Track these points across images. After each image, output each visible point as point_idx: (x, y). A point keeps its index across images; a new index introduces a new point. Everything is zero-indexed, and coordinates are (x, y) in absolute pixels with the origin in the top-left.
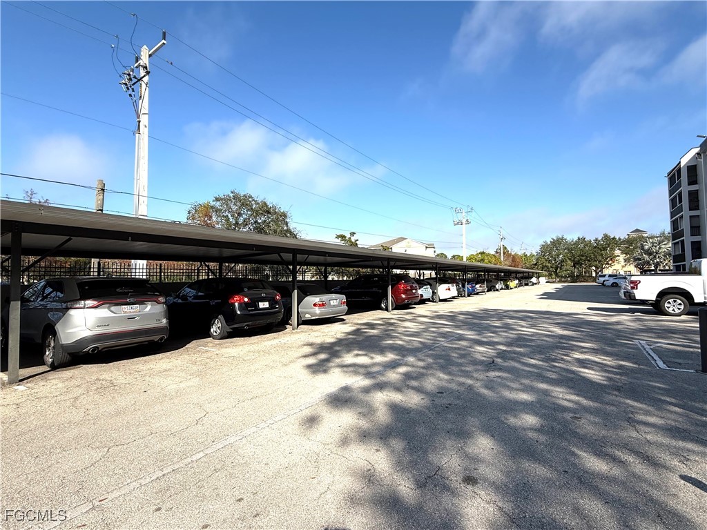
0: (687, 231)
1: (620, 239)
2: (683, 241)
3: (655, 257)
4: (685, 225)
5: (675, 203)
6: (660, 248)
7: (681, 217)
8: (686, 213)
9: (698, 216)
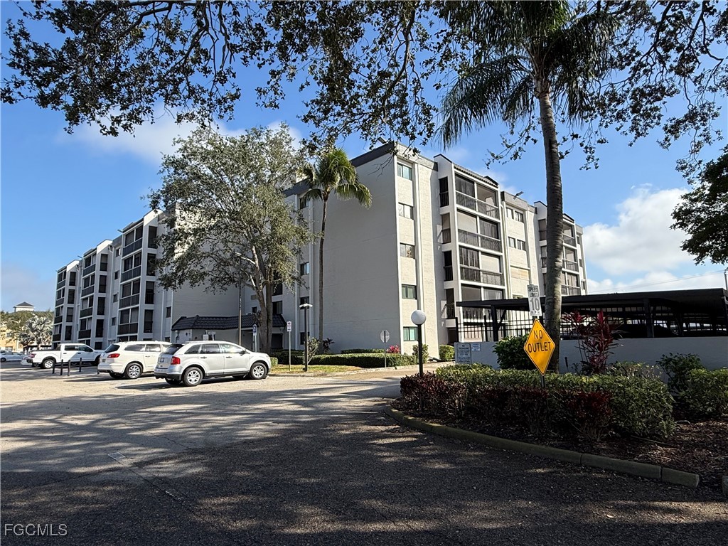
0: (64, 318)
1: (7, 313)
2: (61, 325)
3: (39, 334)
4: (64, 314)
5: (60, 294)
6: (44, 327)
7: (62, 307)
8: (66, 305)
9: (72, 308)
